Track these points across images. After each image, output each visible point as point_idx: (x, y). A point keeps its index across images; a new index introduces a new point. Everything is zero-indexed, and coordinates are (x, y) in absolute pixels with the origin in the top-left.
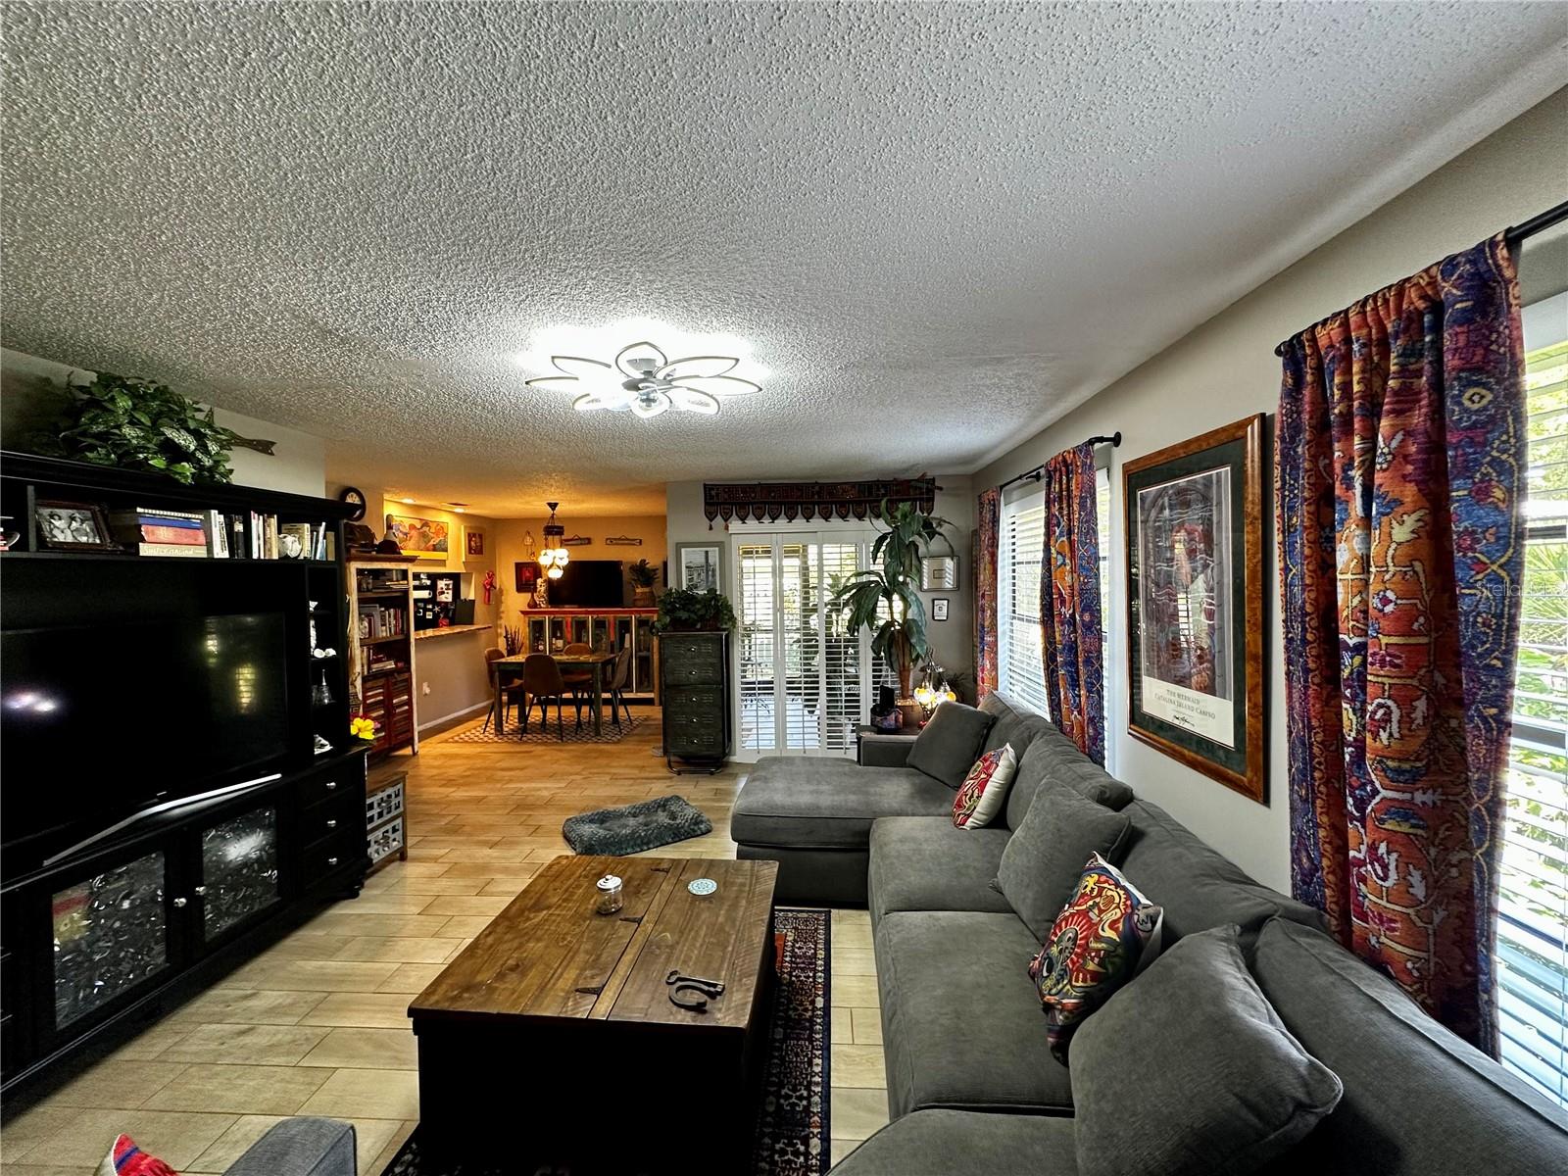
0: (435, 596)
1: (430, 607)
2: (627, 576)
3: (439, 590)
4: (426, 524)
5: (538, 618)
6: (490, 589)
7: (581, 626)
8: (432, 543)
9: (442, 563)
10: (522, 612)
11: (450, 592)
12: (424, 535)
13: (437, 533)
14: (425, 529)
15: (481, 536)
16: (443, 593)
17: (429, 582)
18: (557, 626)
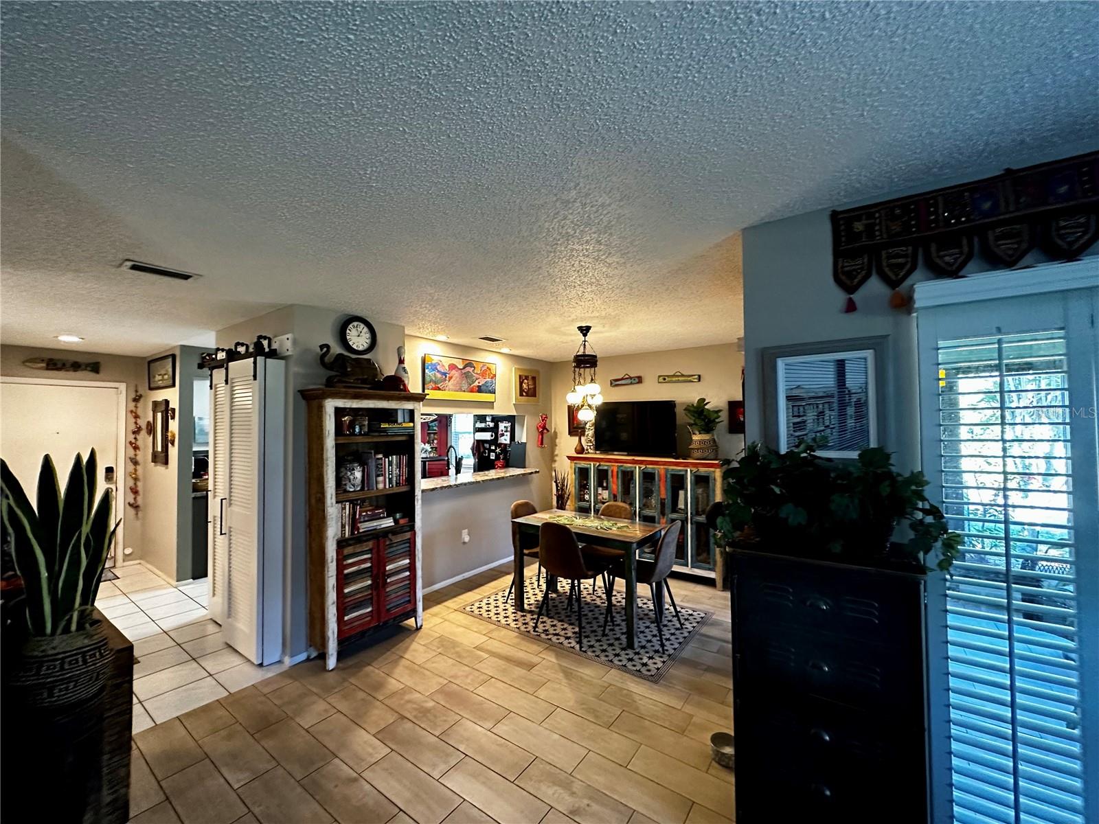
0: (496, 438)
1: (493, 448)
2: (681, 417)
3: (500, 432)
4: (469, 364)
5: (583, 464)
6: (544, 432)
7: (627, 477)
8: (476, 383)
9: (490, 405)
10: (569, 458)
11: (509, 434)
12: (467, 376)
13: (483, 374)
14: (468, 369)
15: (534, 378)
16: (503, 435)
17: (492, 425)
18: (602, 476)
